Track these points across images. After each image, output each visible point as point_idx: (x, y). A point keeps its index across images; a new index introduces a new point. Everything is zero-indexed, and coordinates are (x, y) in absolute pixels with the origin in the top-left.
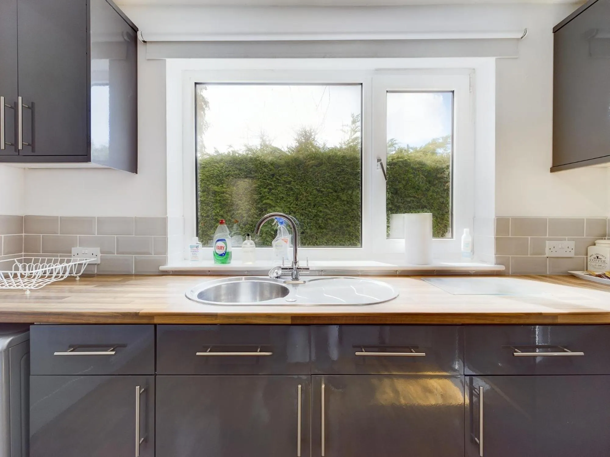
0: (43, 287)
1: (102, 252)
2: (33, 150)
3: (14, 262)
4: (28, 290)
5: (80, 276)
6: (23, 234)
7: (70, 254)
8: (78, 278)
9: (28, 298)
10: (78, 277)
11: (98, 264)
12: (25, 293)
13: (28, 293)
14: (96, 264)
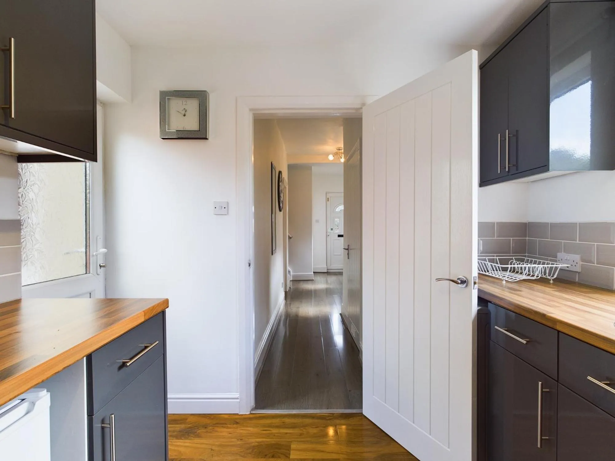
0: (517, 281)
1: (583, 260)
2: (517, 170)
3: (512, 259)
4: (504, 280)
5: (553, 280)
6: (527, 238)
7: (556, 259)
8: (551, 282)
9: (504, 286)
10: (552, 280)
11: (579, 272)
12: (503, 282)
13: (504, 282)
14: (577, 272)
